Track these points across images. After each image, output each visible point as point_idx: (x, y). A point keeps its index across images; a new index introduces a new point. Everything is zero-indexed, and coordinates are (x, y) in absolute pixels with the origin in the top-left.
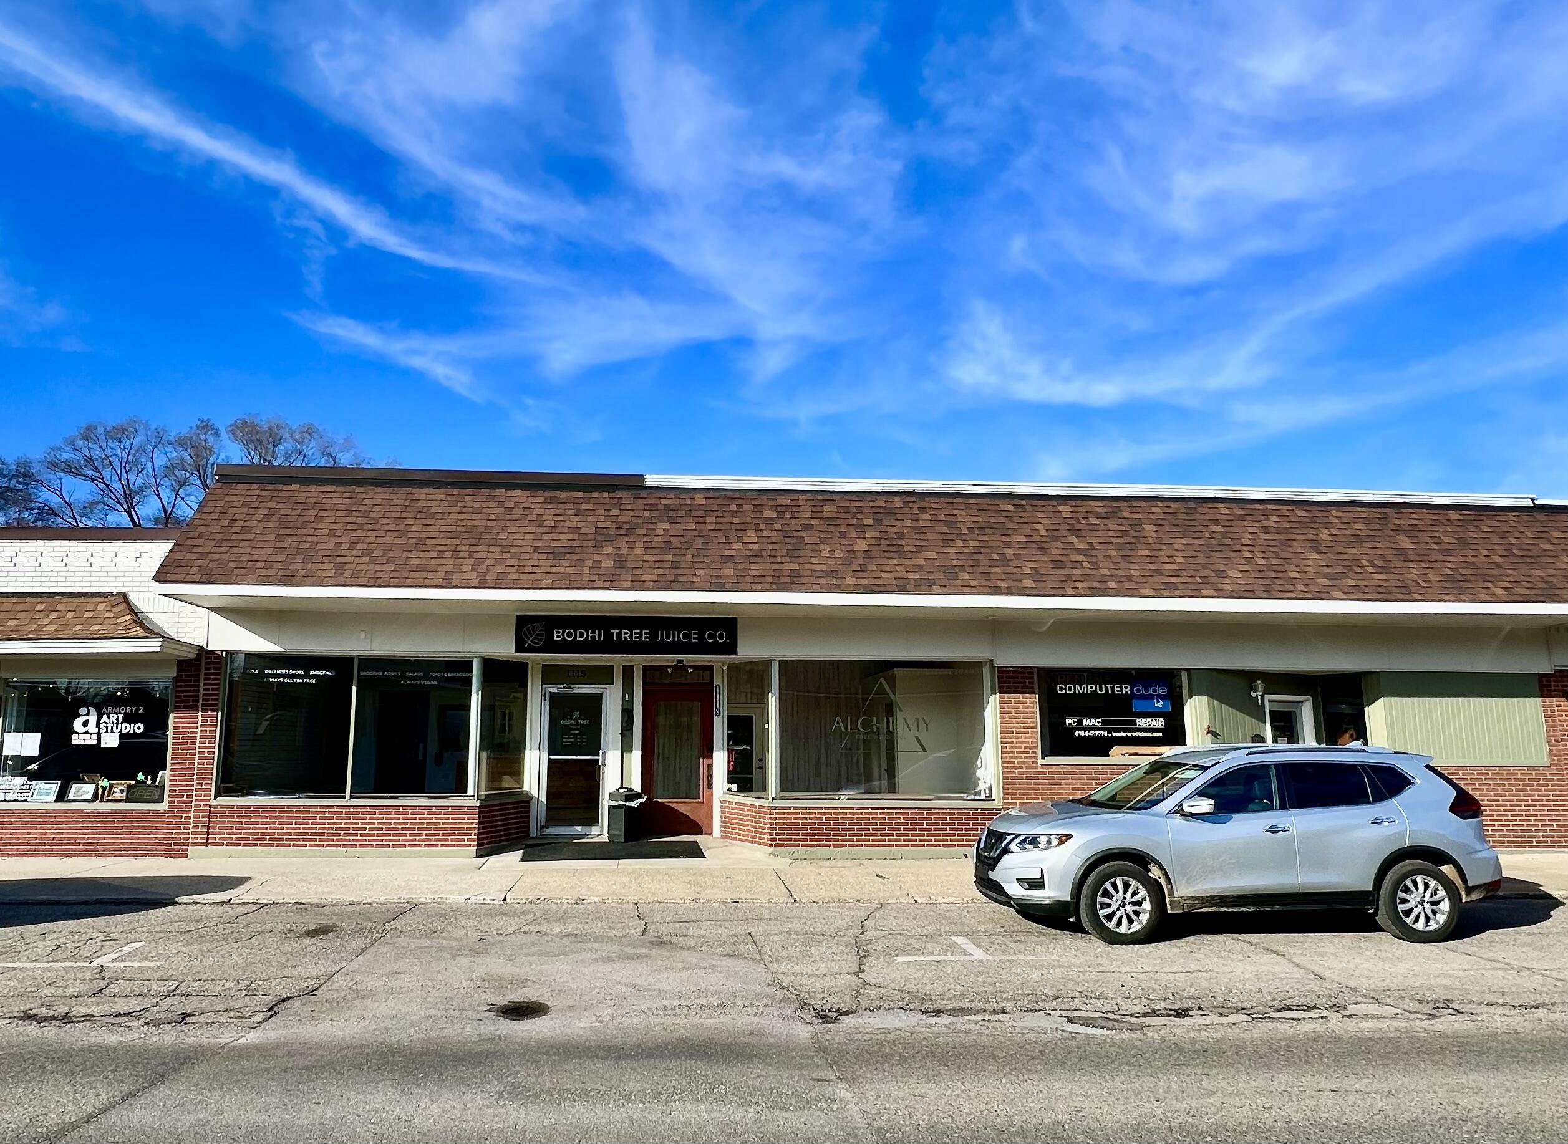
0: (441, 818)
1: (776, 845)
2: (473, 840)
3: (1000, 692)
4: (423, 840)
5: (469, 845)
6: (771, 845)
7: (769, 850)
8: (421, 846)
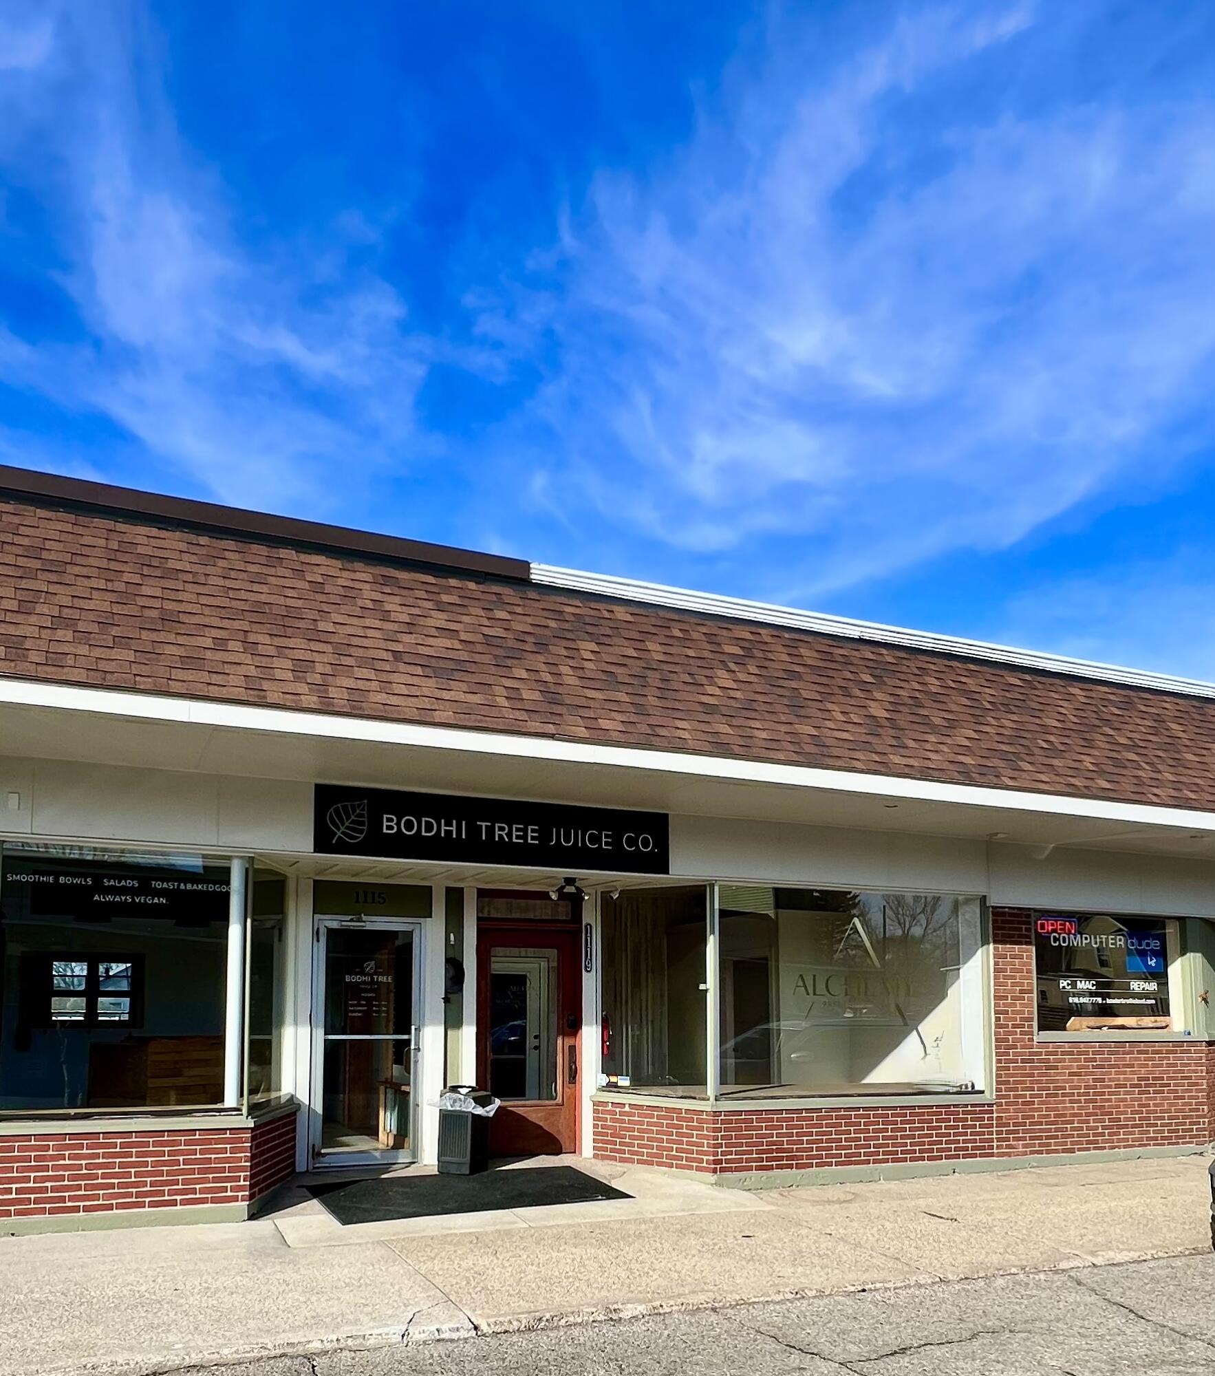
0: (181, 1153)
1: (723, 1170)
2: (241, 1188)
3: (995, 942)
4: (146, 1194)
5: (235, 1199)
6: (715, 1171)
7: (711, 1178)
8: (142, 1205)
